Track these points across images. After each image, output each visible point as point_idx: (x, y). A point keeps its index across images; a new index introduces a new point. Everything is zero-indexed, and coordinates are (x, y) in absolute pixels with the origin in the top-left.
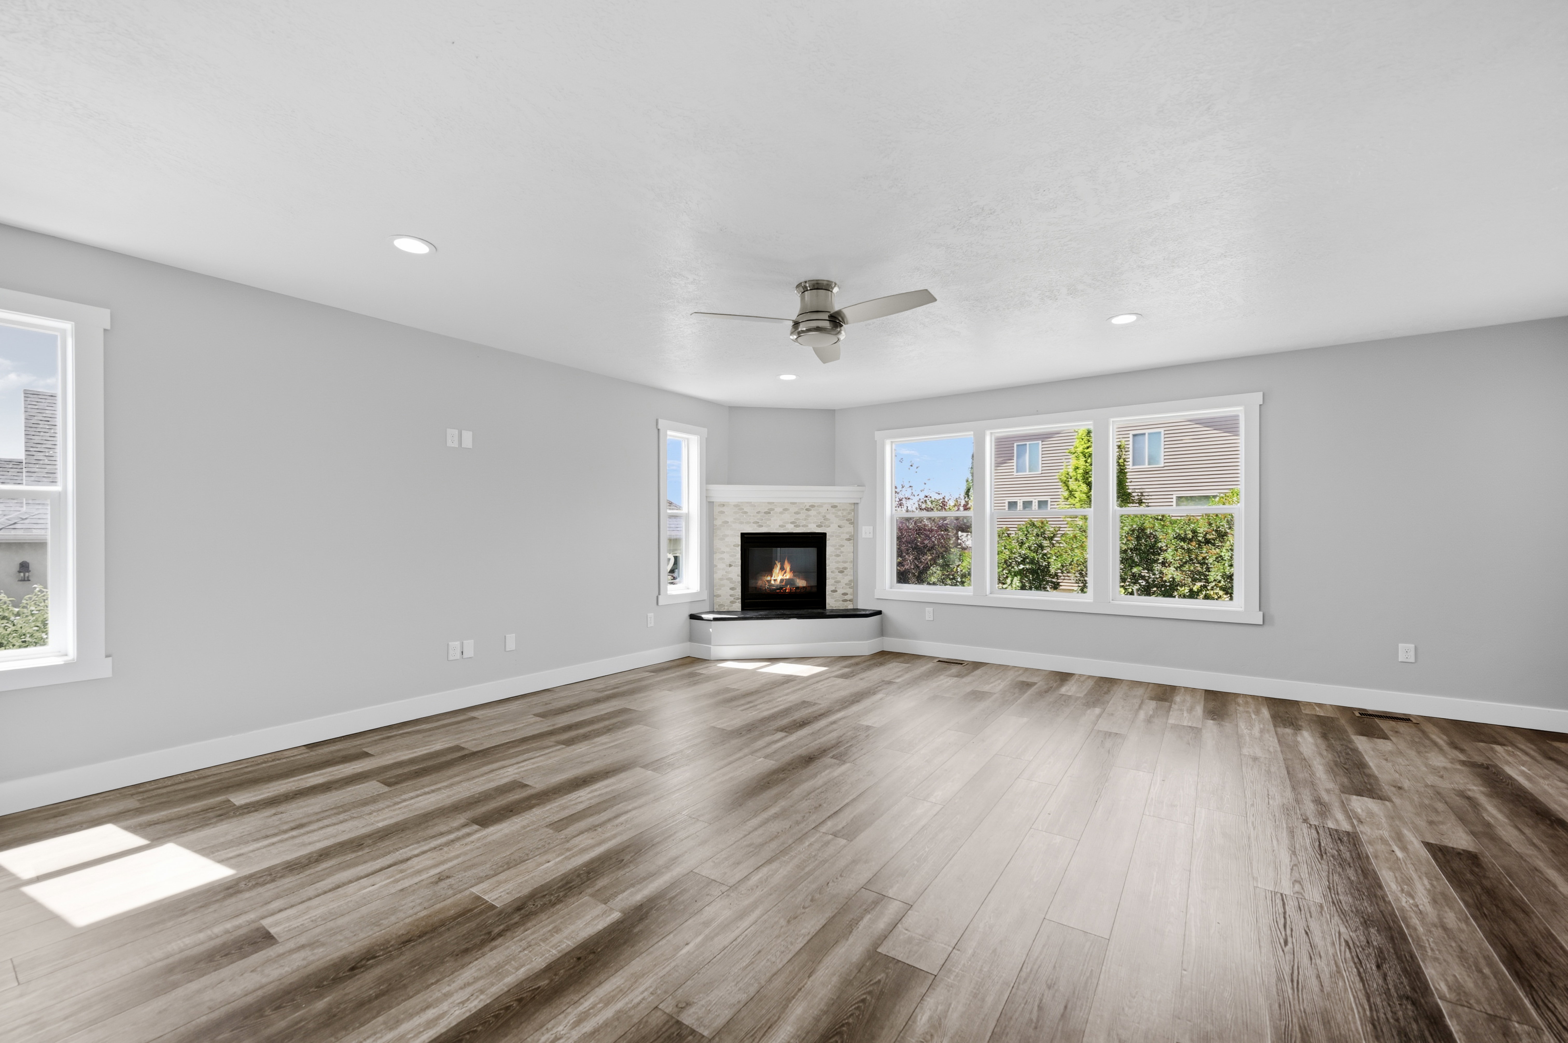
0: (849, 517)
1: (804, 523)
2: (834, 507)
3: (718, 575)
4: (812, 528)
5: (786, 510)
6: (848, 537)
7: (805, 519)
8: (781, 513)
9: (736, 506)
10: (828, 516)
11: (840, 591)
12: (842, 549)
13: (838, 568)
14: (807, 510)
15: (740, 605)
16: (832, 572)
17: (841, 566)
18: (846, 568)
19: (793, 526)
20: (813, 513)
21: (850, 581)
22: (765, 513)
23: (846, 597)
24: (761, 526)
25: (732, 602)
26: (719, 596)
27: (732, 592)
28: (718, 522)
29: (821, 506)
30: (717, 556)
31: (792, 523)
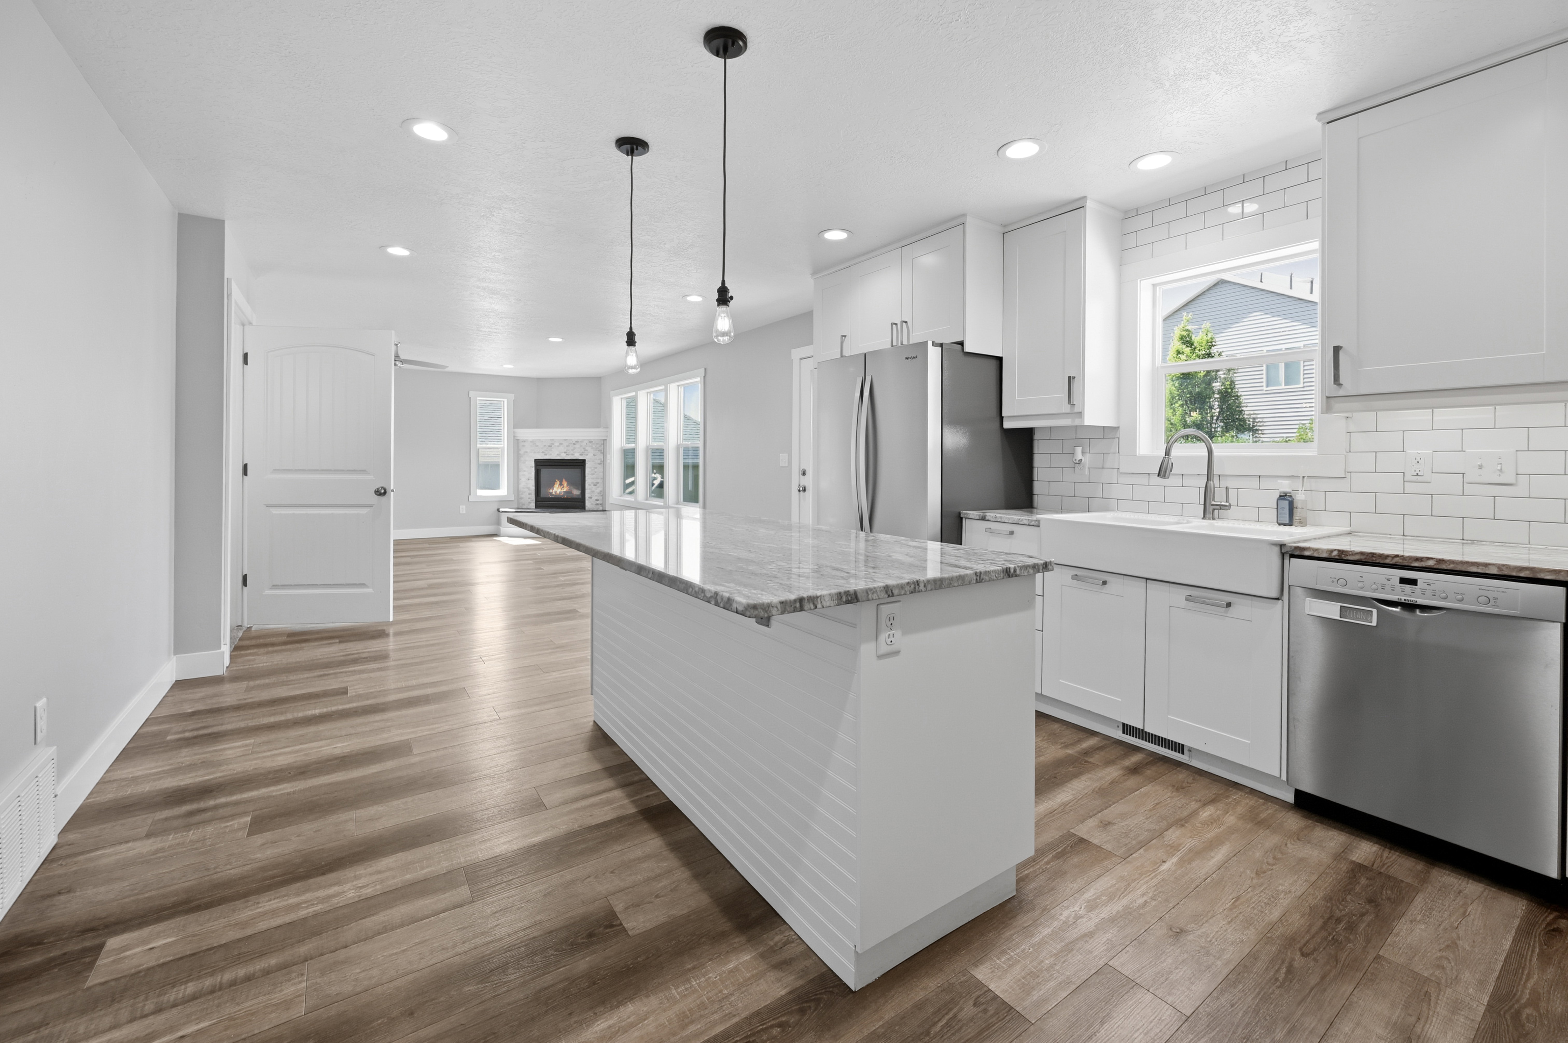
0: (600, 448)
1: (572, 452)
2: (591, 442)
3: (521, 486)
4: (577, 456)
5: (561, 444)
6: (599, 462)
7: (572, 450)
8: (558, 446)
9: (532, 442)
10: (587, 448)
11: (594, 498)
12: (596, 470)
13: (593, 483)
14: (574, 444)
15: (534, 504)
16: (589, 485)
17: (595, 481)
18: (598, 483)
19: (565, 454)
20: (577, 446)
21: (601, 491)
22: (549, 446)
23: (598, 502)
24: (546, 455)
25: (530, 503)
26: (522, 498)
27: (530, 496)
28: (521, 452)
29: (582, 442)
30: (521, 473)
31: (565, 453)
